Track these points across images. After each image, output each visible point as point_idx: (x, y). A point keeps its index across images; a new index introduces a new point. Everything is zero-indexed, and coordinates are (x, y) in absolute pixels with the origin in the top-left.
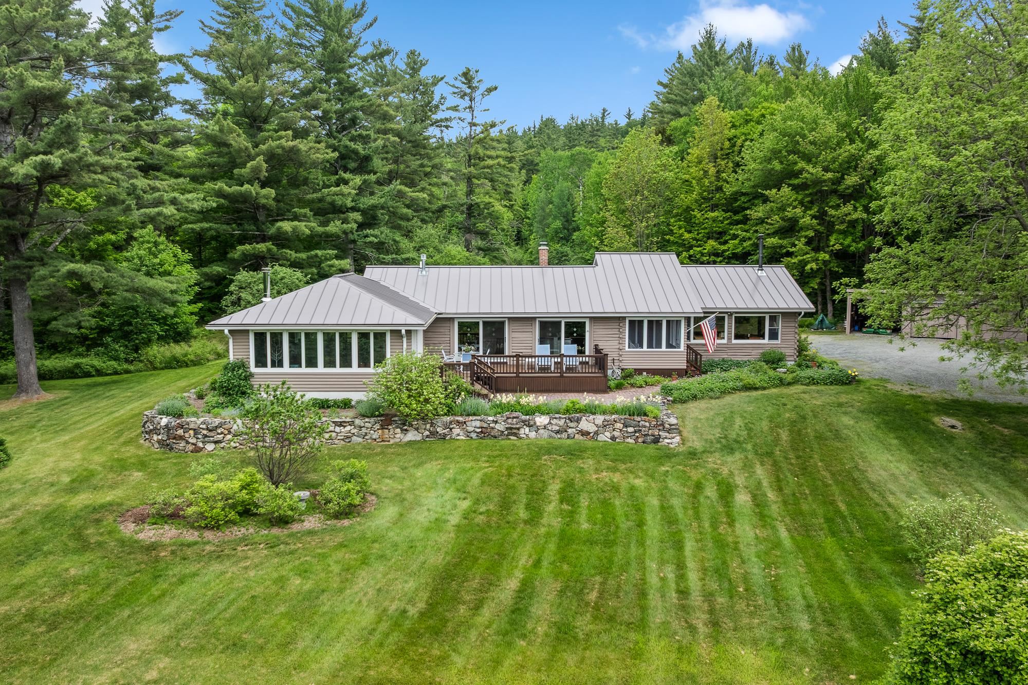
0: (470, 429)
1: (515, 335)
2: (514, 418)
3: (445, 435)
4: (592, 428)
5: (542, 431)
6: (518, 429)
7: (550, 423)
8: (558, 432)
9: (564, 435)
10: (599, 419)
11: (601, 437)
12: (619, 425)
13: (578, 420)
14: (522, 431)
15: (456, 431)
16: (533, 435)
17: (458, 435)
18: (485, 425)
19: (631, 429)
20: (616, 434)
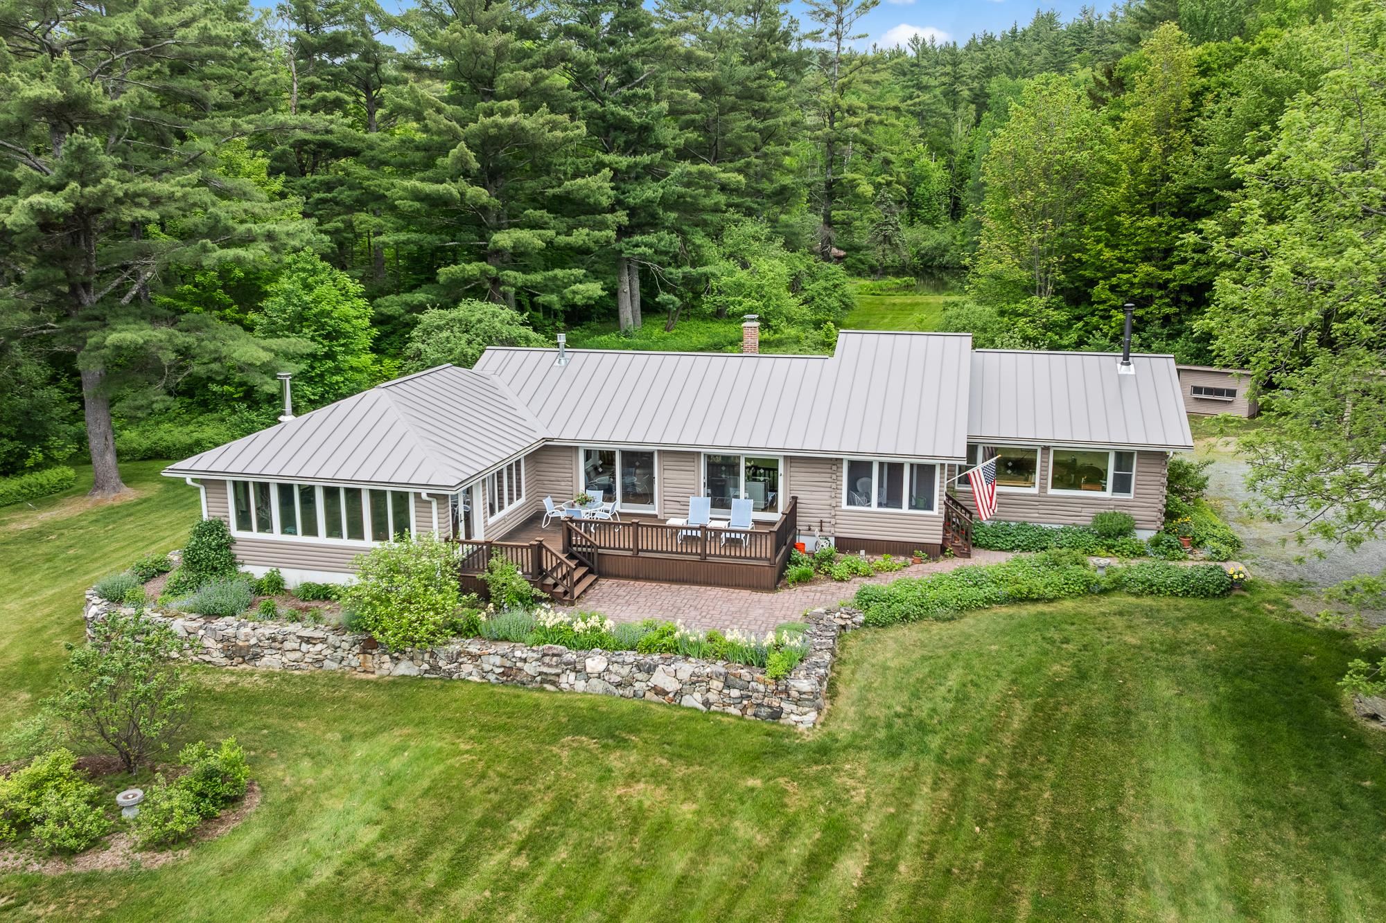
0: (487, 667)
1: (668, 474)
2: (554, 655)
3: (450, 674)
4: (671, 685)
5: (594, 681)
6: (558, 675)
7: (607, 670)
8: (618, 685)
9: (628, 692)
10: (686, 669)
11: (688, 701)
12: (717, 684)
13: (650, 670)
14: (563, 679)
15: (468, 667)
16: (580, 685)
17: (470, 674)
18: (508, 664)
19: (735, 693)
20: (712, 696)
